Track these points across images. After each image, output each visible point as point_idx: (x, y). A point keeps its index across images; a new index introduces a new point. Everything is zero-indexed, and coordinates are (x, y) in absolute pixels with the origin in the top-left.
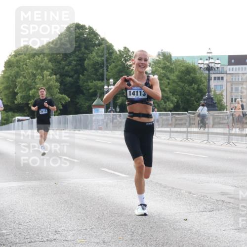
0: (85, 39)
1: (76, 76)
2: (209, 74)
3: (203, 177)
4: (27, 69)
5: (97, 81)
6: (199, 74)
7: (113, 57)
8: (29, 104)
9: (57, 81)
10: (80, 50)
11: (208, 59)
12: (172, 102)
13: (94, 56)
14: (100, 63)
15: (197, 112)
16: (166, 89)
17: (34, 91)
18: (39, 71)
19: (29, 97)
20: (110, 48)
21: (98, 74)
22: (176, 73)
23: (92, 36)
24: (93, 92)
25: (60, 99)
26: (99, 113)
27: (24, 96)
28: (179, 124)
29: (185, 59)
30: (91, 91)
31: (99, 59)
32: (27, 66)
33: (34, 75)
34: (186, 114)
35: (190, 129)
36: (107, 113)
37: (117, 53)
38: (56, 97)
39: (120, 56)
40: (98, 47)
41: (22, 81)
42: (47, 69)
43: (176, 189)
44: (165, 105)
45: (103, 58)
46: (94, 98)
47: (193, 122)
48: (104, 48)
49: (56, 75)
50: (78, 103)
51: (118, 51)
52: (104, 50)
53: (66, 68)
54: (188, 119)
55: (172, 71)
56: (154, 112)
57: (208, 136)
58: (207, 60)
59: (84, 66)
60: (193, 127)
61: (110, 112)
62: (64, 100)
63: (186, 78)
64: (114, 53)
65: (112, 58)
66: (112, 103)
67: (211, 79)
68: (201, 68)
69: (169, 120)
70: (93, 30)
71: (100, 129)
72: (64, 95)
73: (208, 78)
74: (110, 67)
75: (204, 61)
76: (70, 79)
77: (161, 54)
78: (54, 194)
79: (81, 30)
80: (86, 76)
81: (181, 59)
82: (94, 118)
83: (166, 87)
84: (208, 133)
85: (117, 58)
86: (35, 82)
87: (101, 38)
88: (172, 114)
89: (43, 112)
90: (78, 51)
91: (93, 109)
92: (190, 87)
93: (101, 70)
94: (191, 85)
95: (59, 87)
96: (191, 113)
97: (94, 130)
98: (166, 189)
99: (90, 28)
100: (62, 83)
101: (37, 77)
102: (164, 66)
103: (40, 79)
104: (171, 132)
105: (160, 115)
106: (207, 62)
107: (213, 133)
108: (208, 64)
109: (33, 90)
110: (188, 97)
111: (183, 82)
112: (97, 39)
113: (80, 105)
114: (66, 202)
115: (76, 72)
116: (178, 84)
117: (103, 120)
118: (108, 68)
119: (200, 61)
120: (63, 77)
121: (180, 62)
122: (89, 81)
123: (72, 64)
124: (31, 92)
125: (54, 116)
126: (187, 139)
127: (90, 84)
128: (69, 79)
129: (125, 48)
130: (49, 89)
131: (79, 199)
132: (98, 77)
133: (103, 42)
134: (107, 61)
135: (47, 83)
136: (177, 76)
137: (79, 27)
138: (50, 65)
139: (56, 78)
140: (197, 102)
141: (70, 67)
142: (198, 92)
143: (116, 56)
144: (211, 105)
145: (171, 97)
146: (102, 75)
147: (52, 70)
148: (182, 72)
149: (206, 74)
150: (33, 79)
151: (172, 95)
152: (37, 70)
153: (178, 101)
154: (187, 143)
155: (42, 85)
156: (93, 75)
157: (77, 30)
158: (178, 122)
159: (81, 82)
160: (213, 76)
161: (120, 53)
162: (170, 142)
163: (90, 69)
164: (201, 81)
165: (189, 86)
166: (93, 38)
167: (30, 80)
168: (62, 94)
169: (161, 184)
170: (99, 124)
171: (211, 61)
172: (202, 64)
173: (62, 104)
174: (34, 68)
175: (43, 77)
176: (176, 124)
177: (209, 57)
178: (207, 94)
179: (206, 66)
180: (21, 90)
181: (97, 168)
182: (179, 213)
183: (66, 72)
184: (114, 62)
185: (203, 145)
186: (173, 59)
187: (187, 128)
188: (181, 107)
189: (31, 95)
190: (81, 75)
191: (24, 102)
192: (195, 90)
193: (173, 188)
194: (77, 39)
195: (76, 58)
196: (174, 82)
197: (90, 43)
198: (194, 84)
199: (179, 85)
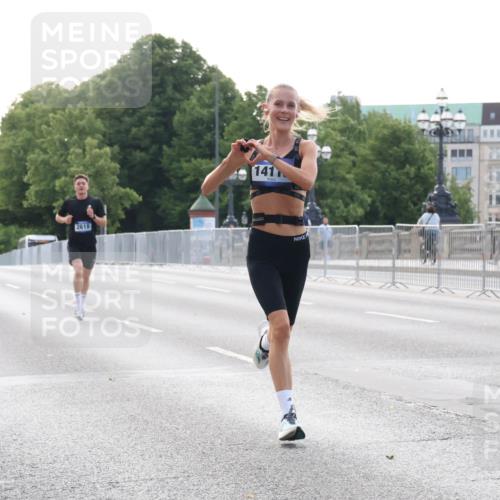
0: (174, 70)
1: (154, 148)
2: (441, 143)
3: (428, 366)
4: (50, 133)
5: (199, 160)
6: (419, 142)
7: (235, 108)
8: (54, 208)
9: (113, 158)
10: (164, 92)
11: (439, 111)
12: (361, 204)
13: (193, 106)
14: (205, 119)
15: (418, 225)
16: (348, 176)
17: (65, 181)
18: (75, 137)
19: (53, 194)
20: (227, 87)
21: (202, 143)
22: (371, 142)
23: (190, 61)
24: (190, 183)
25: (121, 198)
26: (204, 228)
27: (43, 191)
28: (377, 252)
29: (388, 112)
30: (187, 180)
31: (205, 112)
32: (49, 126)
33: (65, 146)
34: (391, 230)
35: (399, 263)
36: (222, 229)
37: (242, 99)
38: (112, 193)
39: (249, 106)
40: (203, 86)
41: (40, 159)
42: (92, 132)
43: (369, 391)
44: (345, 210)
45: (212, 110)
46: (193, 196)
47: (407, 248)
48: (214, 89)
49: (111, 145)
50: (158, 207)
51: (246, 94)
52: (214, 93)
53: (134, 130)
54: (395, 240)
55: (360, 136)
56: (322, 226)
57: (439, 278)
58: (436, 113)
59: (172, 127)
60: (406, 258)
61: (227, 225)
62: (130, 199)
63: (391, 152)
64: (237, 99)
65: (232, 110)
66: (231, 207)
67: (446, 155)
68: (423, 130)
69: (354, 243)
70: (191, 48)
71: (206, 262)
72: (128, 190)
73: (438, 152)
74: (227, 129)
75: (430, 116)
76: (143, 154)
77: (337, 100)
78: (108, 402)
79: (165, 51)
80: (177, 148)
81: (381, 112)
82: (193, 238)
83: (349, 173)
84: (439, 272)
85: (244, 109)
86: (66, 161)
87: (209, 67)
88: (361, 230)
89: (82, 227)
90: (159, 93)
91: (192, 220)
92: (400, 171)
93: (209, 134)
94: (403, 167)
95: (118, 172)
96: (401, 228)
97: (194, 263)
98: (348, 392)
99: (185, 46)
100: (123, 163)
101: (72, 150)
102: (345, 126)
103: (77, 155)
104: (358, 268)
105: (335, 231)
106: (437, 118)
107: (449, 272)
108: (438, 123)
109: (63, 178)
110: (396, 194)
111: (385, 161)
112: (200, 68)
113: (164, 211)
114: (133, 418)
115: (156, 139)
116: (373, 165)
117: (212, 243)
118: (223, 131)
119: (422, 116)
120: (128, 150)
121: (379, 118)
122: (182, 159)
123: (147, 122)
124: (58, 183)
125: (108, 233)
126: (394, 283)
127: (185, 165)
128: (139, 155)
129: (260, 88)
130: (97, 176)
131: (160, 413)
132: (200, 150)
133: (214, 74)
134: (221, 115)
135: (92, 164)
136: (372, 148)
137: (160, 42)
138: (99, 124)
139: (112, 153)
140: (415, 204)
141: (143, 128)
142: (417, 182)
143: (241, 106)
144: (446, 210)
145: (359, 193)
146: (211, 146)
147: (104, 136)
148: (384, 139)
149: (434, 143)
150: (62, 155)
151: (362, 189)
152: (70, 136)
153: (373, 202)
154: (392, 293)
155: (81, 168)
156: (190, 147)
157: (158, 50)
158: (374, 247)
159: (165, 161)
160: (449, 148)
161: (250, 99)
162: (357, 290)
163: (186, 134)
164: (424, 158)
165: (398, 169)
166: (190, 66)
167: (56, 158)
168: (124, 187)
169: (337, 381)
170: (204, 251)
171: (446, 115)
172: (426, 122)
173: (125, 209)
174: (66, 130)
175: (84, 150)
176: (369, 252)
177: (442, 108)
178: (437, 186)
179: (434, 126)
180: (37, 179)
181: (198, 345)
182: (376, 442)
183: (134, 139)
184: (236, 118)
185: (428, 296)
186: (364, 112)
187: (393, 259)
188: (381, 215)
189: (57, 189)
190: (165, 147)
191: (43, 205)
192: (411, 179)
193: (364, 389)
194: (157, 68)
195: (155, 110)
196: (365, 160)
197: (185, 77)
198: (408, 166)
199: (376, 168)
